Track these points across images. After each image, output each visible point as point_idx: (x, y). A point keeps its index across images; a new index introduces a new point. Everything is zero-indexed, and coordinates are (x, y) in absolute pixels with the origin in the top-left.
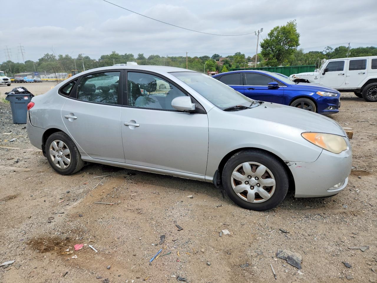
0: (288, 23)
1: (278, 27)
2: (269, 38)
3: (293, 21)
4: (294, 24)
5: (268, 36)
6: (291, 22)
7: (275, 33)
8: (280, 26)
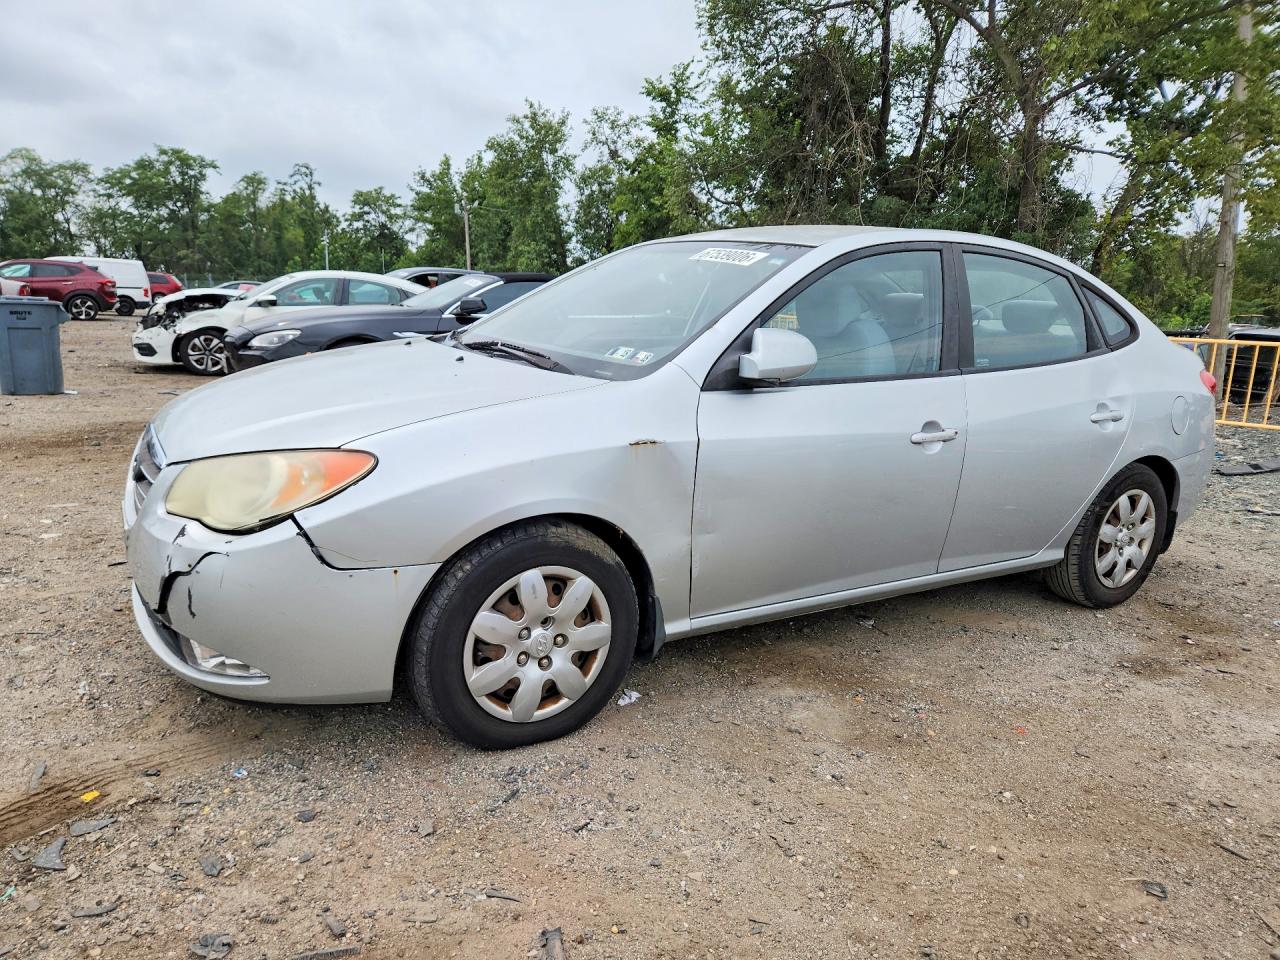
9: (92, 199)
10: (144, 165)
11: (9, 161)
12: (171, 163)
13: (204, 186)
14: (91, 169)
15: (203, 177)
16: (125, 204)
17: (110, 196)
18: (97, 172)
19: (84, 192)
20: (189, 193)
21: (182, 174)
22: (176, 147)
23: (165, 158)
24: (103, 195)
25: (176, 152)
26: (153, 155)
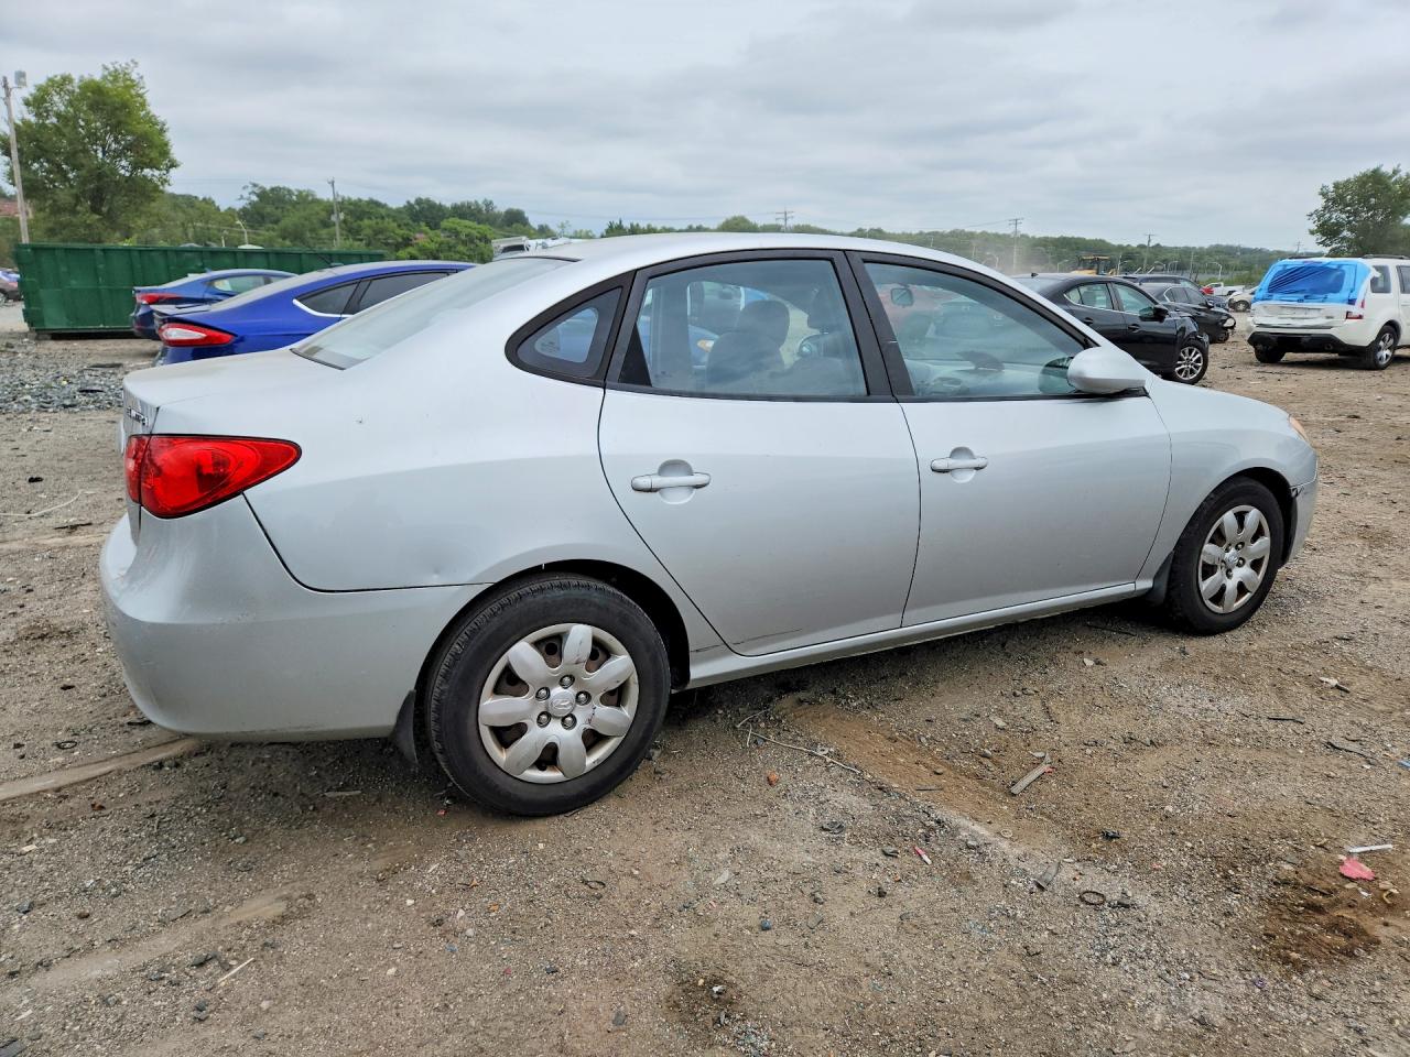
0: (106, 68)
1: (66, 79)
2: (33, 119)
3: (127, 64)
4: (134, 76)
5: (24, 108)
6: (117, 66)
7: (59, 103)
8: (76, 77)
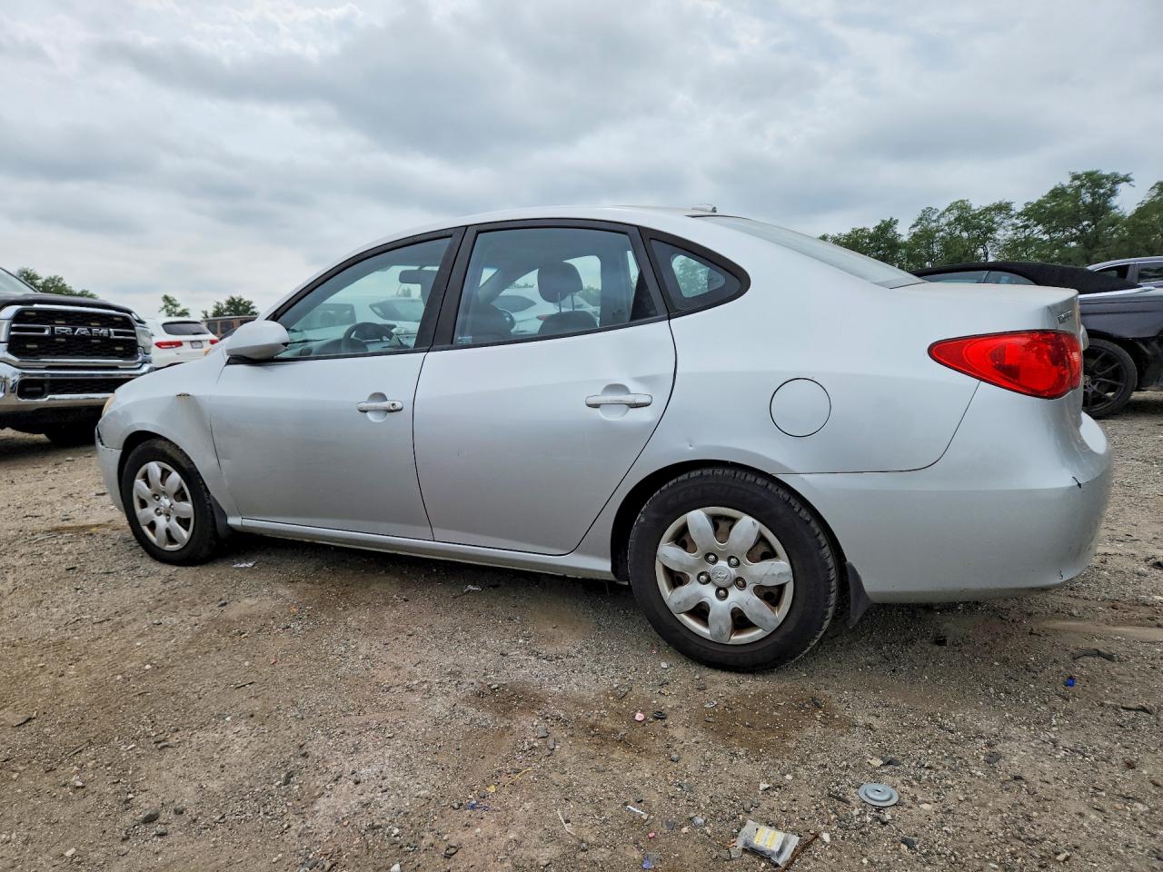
9: (1011, 233)
10: (1057, 194)
11: (947, 213)
12: (1082, 186)
13: (1114, 201)
14: (1013, 206)
15: (1113, 193)
16: (1038, 232)
17: (1026, 227)
18: (1018, 207)
19: (1004, 227)
20: (1099, 210)
21: (1093, 194)
22: (1089, 169)
23: (1077, 183)
24: (1022, 227)
25: (1089, 175)
26: (1066, 181)
